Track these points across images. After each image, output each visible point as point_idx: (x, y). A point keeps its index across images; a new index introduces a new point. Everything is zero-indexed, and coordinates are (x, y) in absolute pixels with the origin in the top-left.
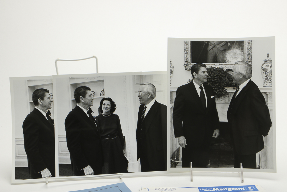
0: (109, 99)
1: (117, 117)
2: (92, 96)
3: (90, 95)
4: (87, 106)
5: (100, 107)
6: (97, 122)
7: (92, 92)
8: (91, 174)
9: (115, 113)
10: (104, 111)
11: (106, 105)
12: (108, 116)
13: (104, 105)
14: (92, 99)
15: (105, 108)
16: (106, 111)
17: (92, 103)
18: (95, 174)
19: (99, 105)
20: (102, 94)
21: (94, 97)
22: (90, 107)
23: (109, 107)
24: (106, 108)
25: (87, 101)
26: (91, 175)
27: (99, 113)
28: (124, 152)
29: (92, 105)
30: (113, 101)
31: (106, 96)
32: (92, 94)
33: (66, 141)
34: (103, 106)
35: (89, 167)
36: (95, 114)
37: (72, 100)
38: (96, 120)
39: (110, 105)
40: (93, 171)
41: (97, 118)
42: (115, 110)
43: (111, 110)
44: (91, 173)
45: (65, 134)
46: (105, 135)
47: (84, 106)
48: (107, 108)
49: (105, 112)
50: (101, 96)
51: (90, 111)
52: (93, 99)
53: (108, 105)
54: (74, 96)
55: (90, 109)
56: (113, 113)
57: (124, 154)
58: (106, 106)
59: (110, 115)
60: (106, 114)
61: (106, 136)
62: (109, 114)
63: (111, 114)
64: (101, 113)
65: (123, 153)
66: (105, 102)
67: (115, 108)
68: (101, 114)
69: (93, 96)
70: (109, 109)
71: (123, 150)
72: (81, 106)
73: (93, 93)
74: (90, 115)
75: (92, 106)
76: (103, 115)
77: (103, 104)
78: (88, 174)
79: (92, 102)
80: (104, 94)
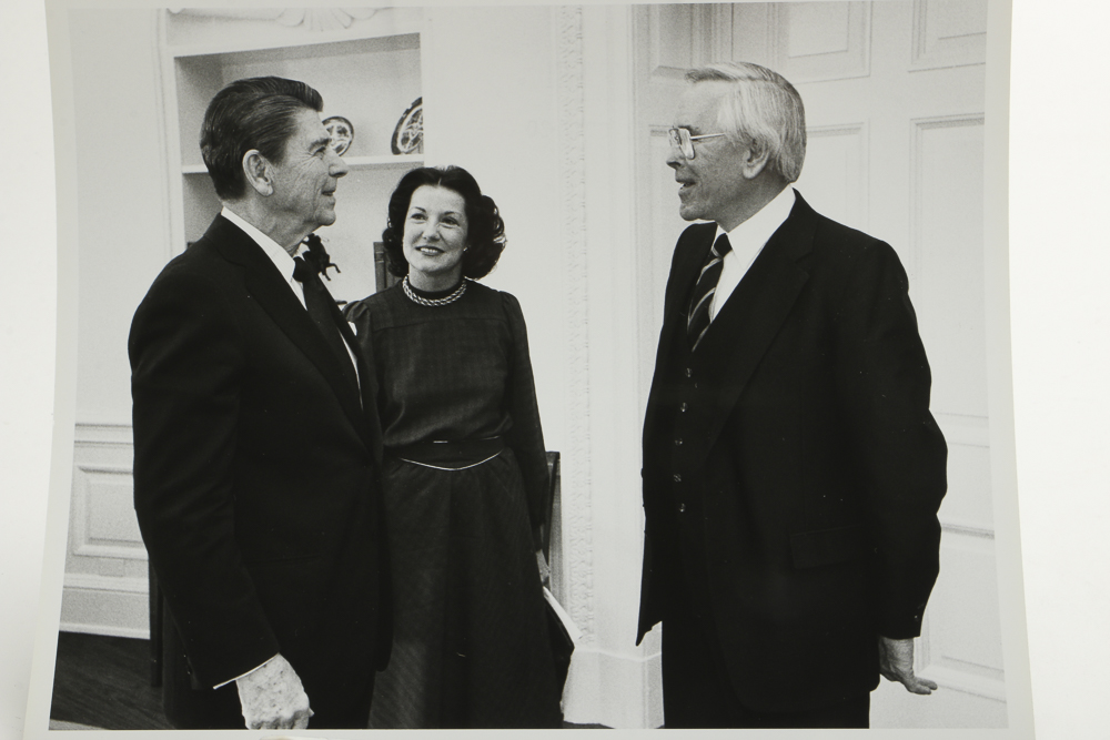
0: (460, 181)
1: (507, 307)
2: (331, 148)
3: (321, 146)
4: (295, 222)
5: (386, 234)
6: (363, 344)
7: (335, 124)
8: (291, 724)
9: (492, 281)
10: (417, 261)
11: (433, 219)
12: (446, 300)
13: (417, 216)
14: (335, 170)
15: (421, 243)
16: (432, 264)
17: (328, 199)
18: (314, 724)
19: (382, 222)
20: (405, 140)
21: (347, 161)
22: (317, 233)
23: (452, 234)
24: (433, 239)
25: (298, 184)
26: (287, 731)
27: (381, 279)
28: (544, 571)
29: (328, 214)
30: (484, 192)
31: (435, 156)
32: (335, 135)
33: (130, 466)
34: (411, 227)
35: (278, 665)
36: (353, 282)
37: (188, 176)
38: (352, 326)
39: (464, 221)
40: (302, 701)
41: (361, 309)
42: (497, 256)
43: (464, 258)
44: (287, 714)
45: (129, 420)
46: (412, 439)
47: (274, 220)
48: (439, 245)
49: (426, 272)
50: (396, 151)
51: (315, 262)
52: (341, 174)
53: (446, 219)
54: (203, 145)
55: (315, 242)
56: (484, 281)
57: (546, 583)
58: (429, 228)
59: (457, 295)
60: (428, 288)
61: (422, 449)
62: (448, 286)
63: (463, 288)
64: (391, 280)
65: (538, 575)
66: (423, 197)
67: (500, 248)
68: (390, 284)
69: (339, 149)
70: (451, 247)
71: (540, 556)
72: (251, 221)
73: (342, 132)
74: (317, 292)
75: (328, 223)
76: (408, 292)
77: (412, 211)
78: (269, 717)
79: (328, 193)
80: (416, 140)
